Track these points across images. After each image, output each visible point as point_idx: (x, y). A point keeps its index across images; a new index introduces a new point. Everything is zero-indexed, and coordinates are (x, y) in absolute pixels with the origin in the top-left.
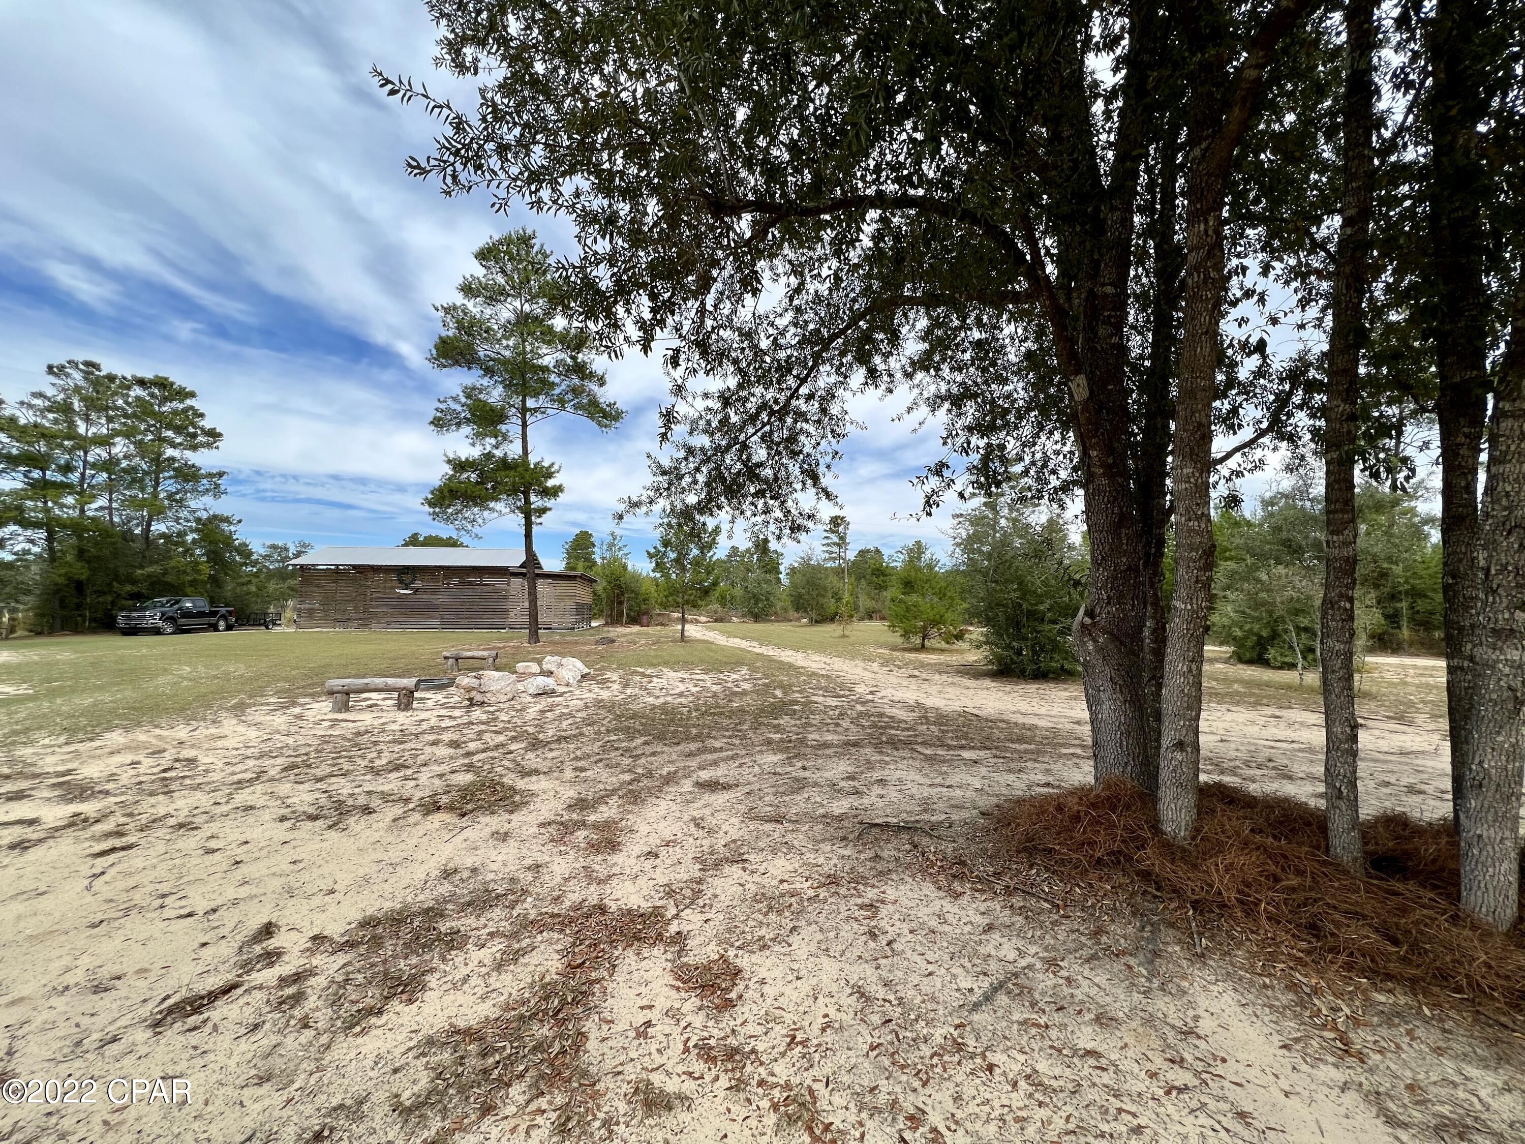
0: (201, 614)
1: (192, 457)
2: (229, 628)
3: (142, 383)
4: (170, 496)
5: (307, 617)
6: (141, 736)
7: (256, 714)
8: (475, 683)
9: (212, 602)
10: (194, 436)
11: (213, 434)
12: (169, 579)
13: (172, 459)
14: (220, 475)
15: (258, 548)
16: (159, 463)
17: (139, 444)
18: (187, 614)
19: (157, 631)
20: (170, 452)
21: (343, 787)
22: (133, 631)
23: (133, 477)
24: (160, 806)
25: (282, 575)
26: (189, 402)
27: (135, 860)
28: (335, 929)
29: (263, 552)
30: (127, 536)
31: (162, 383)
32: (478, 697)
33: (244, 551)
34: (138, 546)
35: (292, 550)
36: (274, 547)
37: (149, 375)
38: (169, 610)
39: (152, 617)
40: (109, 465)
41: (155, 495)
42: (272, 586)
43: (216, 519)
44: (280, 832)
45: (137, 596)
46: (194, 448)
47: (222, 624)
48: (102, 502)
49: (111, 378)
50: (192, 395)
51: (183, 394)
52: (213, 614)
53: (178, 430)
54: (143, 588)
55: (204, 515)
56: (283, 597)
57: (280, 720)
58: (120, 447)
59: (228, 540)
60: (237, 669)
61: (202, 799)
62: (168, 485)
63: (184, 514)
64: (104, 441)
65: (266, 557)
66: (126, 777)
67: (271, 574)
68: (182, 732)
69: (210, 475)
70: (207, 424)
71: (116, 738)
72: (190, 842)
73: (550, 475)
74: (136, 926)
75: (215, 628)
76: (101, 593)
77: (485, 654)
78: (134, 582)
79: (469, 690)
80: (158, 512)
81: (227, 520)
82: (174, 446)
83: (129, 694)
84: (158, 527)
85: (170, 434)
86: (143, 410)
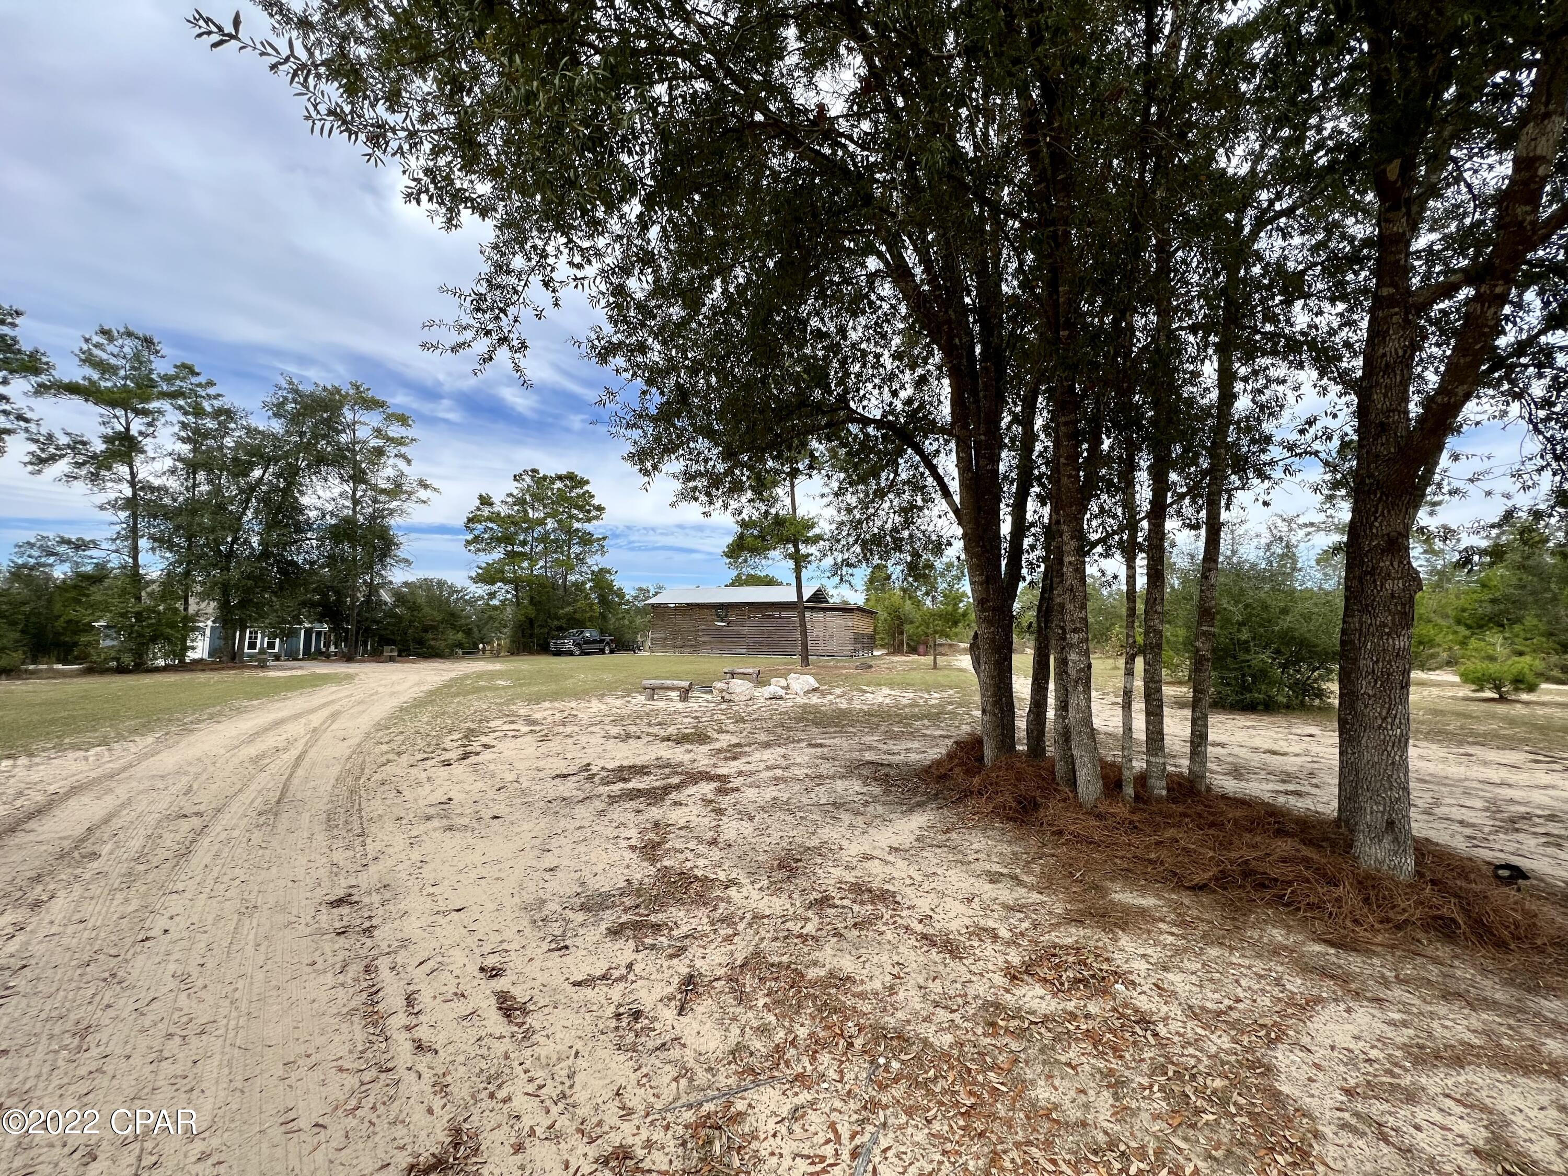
0: (595, 642)
1: (588, 527)
2: (612, 652)
3: (560, 478)
4: (577, 555)
5: (661, 644)
6: (556, 704)
7: (607, 699)
8: (724, 686)
9: (602, 632)
10: (589, 511)
11: (600, 508)
12: (578, 616)
13: (577, 530)
14: (604, 538)
15: (630, 592)
16: (570, 532)
17: (559, 522)
18: (587, 642)
19: (571, 653)
20: (576, 525)
21: (633, 729)
22: (558, 653)
23: (558, 545)
24: (561, 729)
25: (643, 611)
26: (586, 488)
27: (551, 744)
28: (610, 767)
29: (634, 593)
30: (554, 586)
31: (571, 477)
32: (727, 697)
33: (620, 594)
34: (561, 592)
35: (652, 592)
36: (640, 589)
37: (563, 472)
38: (578, 638)
39: (569, 644)
40: (544, 538)
41: (569, 556)
42: (638, 620)
43: (603, 571)
44: (602, 741)
45: (560, 629)
46: (589, 520)
47: (607, 649)
48: (541, 563)
49: (545, 478)
50: (587, 482)
51: (584, 482)
52: (602, 641)
53: (581, 509)
54: (563, 623)
55: (596, 569)
56: (644, 629)
57: (619, 703)
58: (550, 524)
59: (610, 585)
60: (607, 677)
61: (577, 729)
62: (576, 549)
63: (585, 569)
64: (541, 522)
65: (635, 598)
66: (549, 719)
67: (639, 611)
68: (573, 704)
69: (599, 540)
70: (595, 502)
71: (547, 704)
72: (570, 741)
73: (812, 526)
74: (550, 759)
75: (602, 651)
76: (541, 626)
77: (750, 670)
78: (558, 619)
79: (722, 691)
80: (570, 569)
81: (609, 572)
82: (578, 520)
83: (553, 687)
84: (571, 578)
85: (575, 512)
86: (562, 497)
